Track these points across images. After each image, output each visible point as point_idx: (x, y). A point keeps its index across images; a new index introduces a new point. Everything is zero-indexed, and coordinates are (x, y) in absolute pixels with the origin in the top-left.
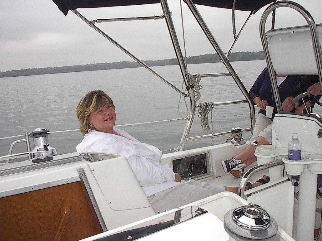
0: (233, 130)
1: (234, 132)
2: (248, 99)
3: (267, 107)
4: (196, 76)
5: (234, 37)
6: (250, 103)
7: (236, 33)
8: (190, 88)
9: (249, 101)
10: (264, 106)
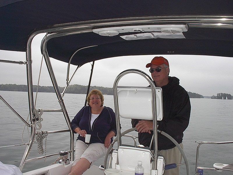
0: (61, 153)
1: (62, 154)
2: (70, 129)
3: (86, 135)
4: (39, 111)
5: (67, 83)
6: (71, 132)
7: (68, 81)
8: (36, 120)
9: (71, 130)
10: (84, 134)
